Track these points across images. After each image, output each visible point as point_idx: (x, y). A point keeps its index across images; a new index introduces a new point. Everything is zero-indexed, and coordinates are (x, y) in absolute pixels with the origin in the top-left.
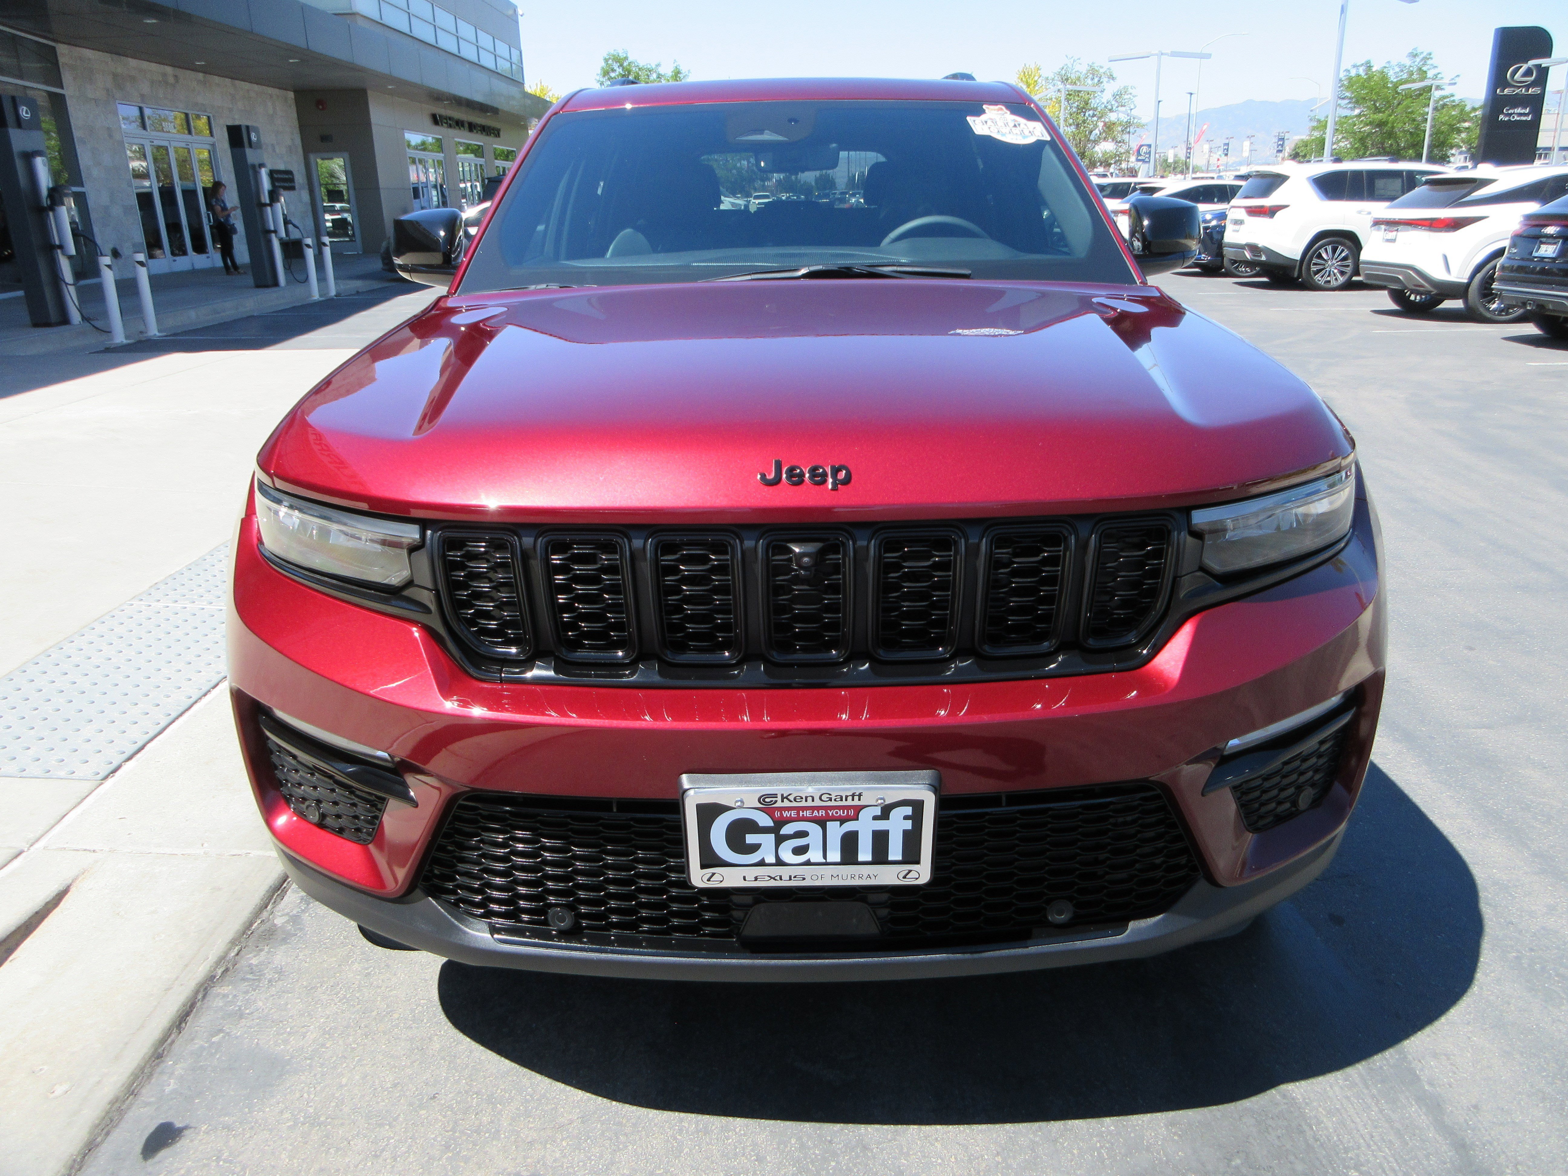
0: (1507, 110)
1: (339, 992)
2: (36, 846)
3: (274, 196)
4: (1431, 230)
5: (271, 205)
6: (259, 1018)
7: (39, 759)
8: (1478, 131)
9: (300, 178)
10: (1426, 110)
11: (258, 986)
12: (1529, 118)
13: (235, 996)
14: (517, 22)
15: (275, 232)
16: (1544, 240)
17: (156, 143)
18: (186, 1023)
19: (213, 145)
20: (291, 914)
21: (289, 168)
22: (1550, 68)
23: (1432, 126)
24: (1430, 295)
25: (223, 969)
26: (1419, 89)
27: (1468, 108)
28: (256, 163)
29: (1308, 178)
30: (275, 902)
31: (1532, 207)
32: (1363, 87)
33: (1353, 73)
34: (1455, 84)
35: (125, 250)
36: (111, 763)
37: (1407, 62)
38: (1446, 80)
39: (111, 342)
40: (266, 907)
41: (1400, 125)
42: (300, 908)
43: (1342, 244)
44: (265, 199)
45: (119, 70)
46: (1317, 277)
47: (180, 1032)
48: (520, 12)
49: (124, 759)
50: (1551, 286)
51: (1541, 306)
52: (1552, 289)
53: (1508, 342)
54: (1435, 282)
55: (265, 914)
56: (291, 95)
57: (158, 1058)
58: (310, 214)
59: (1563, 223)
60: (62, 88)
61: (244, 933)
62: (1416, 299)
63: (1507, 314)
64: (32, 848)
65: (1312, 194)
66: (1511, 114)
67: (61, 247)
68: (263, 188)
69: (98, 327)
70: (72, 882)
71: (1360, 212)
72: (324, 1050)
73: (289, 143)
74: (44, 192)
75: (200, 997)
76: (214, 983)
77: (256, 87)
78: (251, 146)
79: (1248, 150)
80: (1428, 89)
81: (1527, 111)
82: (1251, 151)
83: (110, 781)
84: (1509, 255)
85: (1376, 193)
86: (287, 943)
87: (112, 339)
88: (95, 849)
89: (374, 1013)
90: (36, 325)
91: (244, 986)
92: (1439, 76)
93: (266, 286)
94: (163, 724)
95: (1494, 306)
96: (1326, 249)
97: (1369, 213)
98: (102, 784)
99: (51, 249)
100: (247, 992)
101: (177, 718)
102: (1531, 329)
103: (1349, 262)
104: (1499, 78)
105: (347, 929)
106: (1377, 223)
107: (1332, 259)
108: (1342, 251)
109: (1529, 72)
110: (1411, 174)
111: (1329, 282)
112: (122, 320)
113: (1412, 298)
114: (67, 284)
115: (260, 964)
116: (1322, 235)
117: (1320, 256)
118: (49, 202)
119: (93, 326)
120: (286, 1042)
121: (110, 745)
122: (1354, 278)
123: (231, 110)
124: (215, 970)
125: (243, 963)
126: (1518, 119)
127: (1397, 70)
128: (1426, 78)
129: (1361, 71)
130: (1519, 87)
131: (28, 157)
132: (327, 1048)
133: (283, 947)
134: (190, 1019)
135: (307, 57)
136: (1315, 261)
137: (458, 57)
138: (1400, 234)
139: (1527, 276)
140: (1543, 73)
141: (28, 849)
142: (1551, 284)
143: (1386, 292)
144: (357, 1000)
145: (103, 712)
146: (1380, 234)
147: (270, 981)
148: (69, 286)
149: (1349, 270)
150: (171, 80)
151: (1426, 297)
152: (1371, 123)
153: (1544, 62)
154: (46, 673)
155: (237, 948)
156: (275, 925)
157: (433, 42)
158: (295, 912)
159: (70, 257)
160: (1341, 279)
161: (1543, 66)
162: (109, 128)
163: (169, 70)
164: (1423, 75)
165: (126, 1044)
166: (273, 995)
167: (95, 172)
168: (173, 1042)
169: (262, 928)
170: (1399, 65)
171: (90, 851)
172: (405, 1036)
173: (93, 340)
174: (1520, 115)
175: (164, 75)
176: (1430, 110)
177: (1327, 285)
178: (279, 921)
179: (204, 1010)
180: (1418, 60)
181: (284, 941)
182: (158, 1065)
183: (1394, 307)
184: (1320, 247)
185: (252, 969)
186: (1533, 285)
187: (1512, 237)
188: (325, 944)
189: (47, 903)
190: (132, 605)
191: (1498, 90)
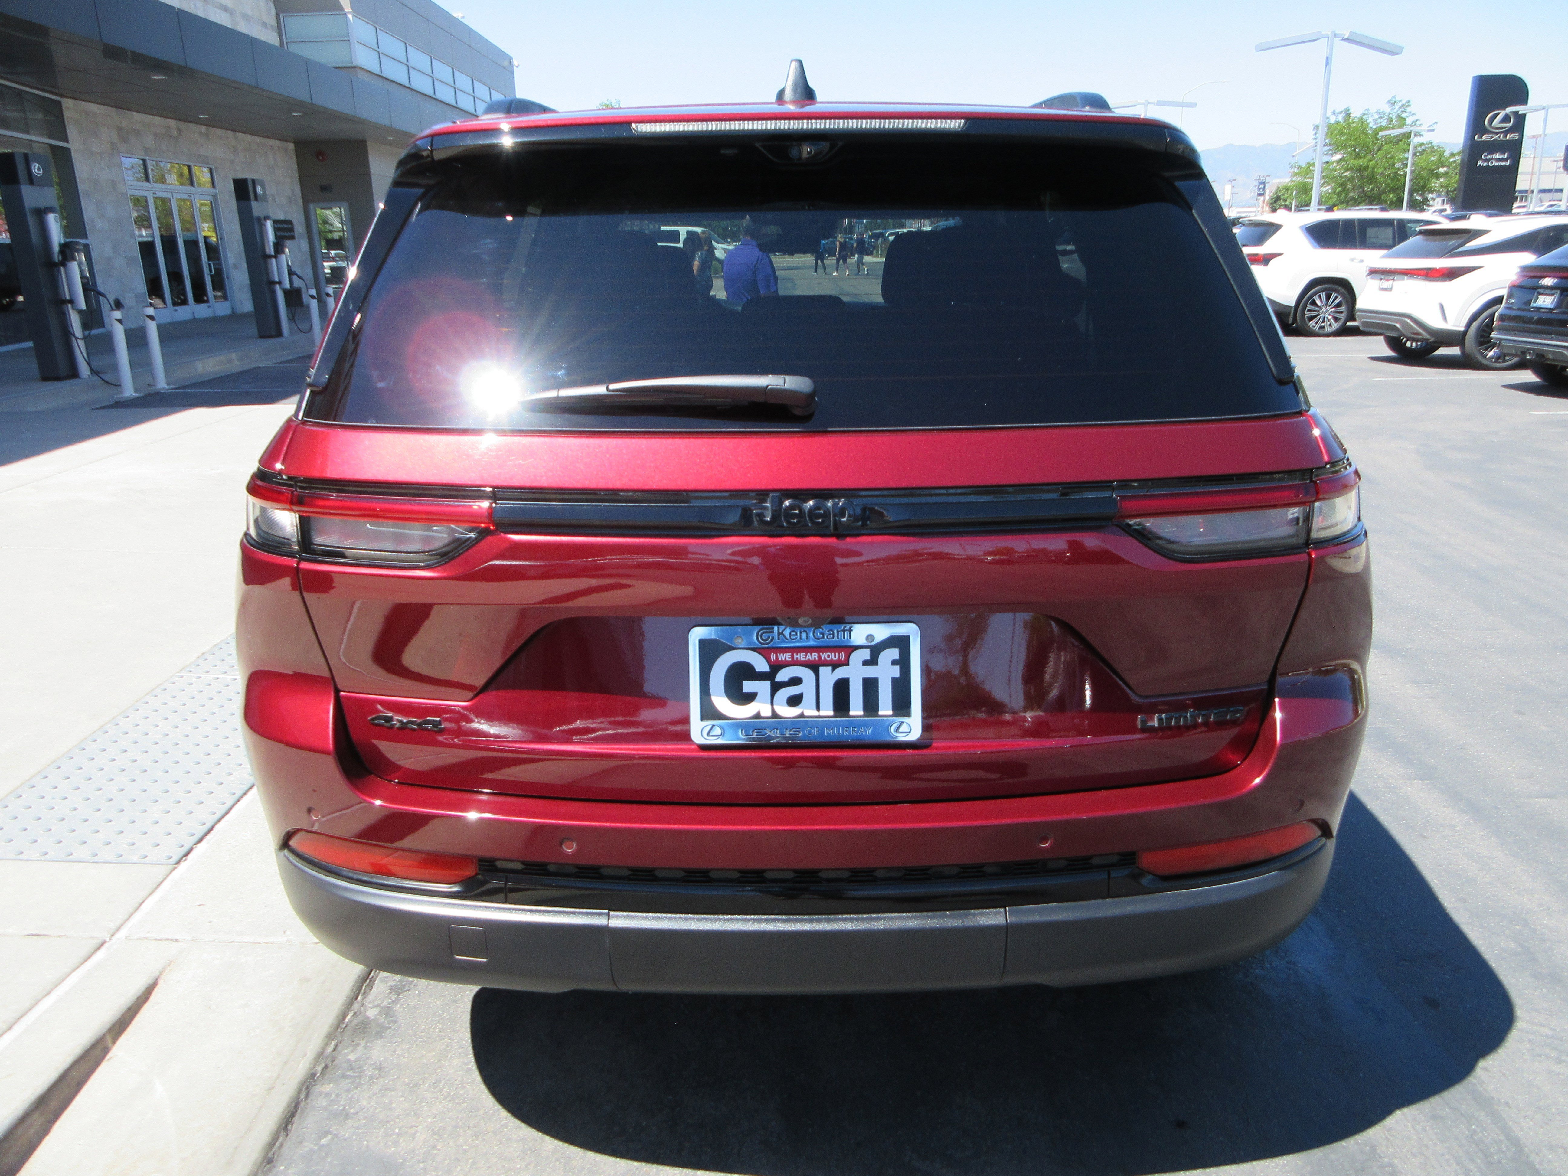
0: (1486, 156)
1: (442, 1090)
2: (117, 936)
3: (279, 248)
4: (1426, 280)
5: (275, 257)
6: (365, 1118)
7: (110, 843)
8: (1457, 177)
9: (299, 228)
10: (1406, 155)
11: (359, 1084)
12: (1508, 163)
13: (337, 1095)
14: (513, 73)
15: (280, 283)
16: (1541, 291)
17: (159, 194)
18: (292, 1124)
19: (215, 196)
20: (382, 1005)
21: (289, 218)
22: (1527, 115)
23: (1412, 172)
24: (1427, 342)
25: (322, 1066)
26: (1398, 136)
27: (1447, 154)
28: (262, 216)
29: (1301, 227)
30: (364, 993)
31: (1528, 258)
32: (1342, 133)
33: (1333, 120)
34: (1433, 130)
35: (128, 301)
36: (183, 846)
37: (1387, 109)
38: (1425, 127)
39: (121, 395)
40: (356, 999)
41: (1380, 170)
42: (390, 998)
43: (1336, 291)
44: (270, 250)
45: (124, 124)
46: (1312, 323)
47: (287, 1135)
48: (515, 63)
49: (194, 843)
50: (1550, 337)
51: (1541, 356)
52: (1552, 339)
53: (1506, 389)
54: (1430, 329)
55: (356, 1006)
56: (291, 146)
57: (268, 1163)
58: (309, 262)
59: (1561, 274)
60: (68, 142)
61: (338, 1027)
62: (1411, 346)
63: (1504, 361)
64: (114, 938)
65: (1305, 243)
66: (1490, 160)
67: (71, 302)
68: (268, 239)
69: (106, 379)
70: (161, 974)
71: (1352, 260)
72: (435, 1152)
73: (289, 193)
74: (56, 248)
75: (303, 1096)
76: (315, 1081)
77: (257, 139)
78: (256, 199)
79: (1230, 194)
80: (1408, 135)
81: (1506, 156)
82: (1232, 194)
83: (184, 865)
84: (1507, 306)
85: (1368, 241)
86: (382, 1037)
87: (122, 393)
88: (177, 938)
89: (481, 1112)
90: (45, 378)
91: (345, 1084)
92: (1418, 123)
93: (271, 337)
94: (229, 804)
95: (1491, 354)
96: (1320, 296)
97: (1362, 261)
98: (175, 868)
99: (61, 303)
100: (349, 1090)
101: (242, 797)
102: (1528, 376)
103: (1343, 308)
104: (1477, 125)
105: (441, 1021)
106: (1374, 272)
107: (1326, 305)
108: (1336, 297)
109: (1506, 119)
110: (1402, 223)
111: (1324, 327)
112: (132, 373)
113: (1408, 344)
114: (76, 338)
115: (359, 1059)
116: (1316, 283)
117: (1314, 303)
118: (60, 258)
119: (103, 380)
120: (396, 1143)
121: (179, 826)
122: (1349, 324)
123: (232, 162)
124: (314, 1067)
125: (340, 1059)
126: (1497, 164)
127: (1376, 116)
128: (1405, 124)
129: (1340, 118)
130: (1497, 133)
131: (41, 213)
132: (439, 1150)
133: (379, 1041)
134: (296, 1119)
135: (310, 110)
136: (1309, 307)
137: (456, 107)
138: (1396, 283)
139: (1525, 325)
140: (1520, 120)
141: (110, 940)
142: (1551, 334)
143: (1382, 338)
144: (462, 1098)
145: (168, 792)
146: (1375, 283)
147: (371, 1078)
148: (78, 341)
149: (1343, 316)
150: (175, 133)
151: (1421, 345)
152: (1351, 169)
153: (1521, 109)
154: (105, 750)
155: (333, 1044)
156: (368, 1018)
157: (431, 93)
158: (385, 1003)
159: (80, 312)
160: (1335, 325)
161: (1520, 113)
162: (113, 181)
163: (172, 123)
164: (1402, 120)
165: (236, 1148)
166: (376, 1093)
167: (99, 224)
168: (282, 1145)
169: (355, 1021)
170: (1378, 112)
171: (171, 940)
172: (516, 1136)
173: (104, 395)
174: (1498, 160)
175: (168, 128)
176: (1410, 155)
177: (1321, 331)
178: (371, 1013)
179: (308, 1110)
180: (1397, 107)
181: (379, 1035)
182: (269, 1170)
183: (1391, 353)
184: (1315, 294)
185: (351, 1065)
186: (1532, 335)
187: (1509, 287)
188: (421, 1037)
189: (138, 998)
190: (182, 677)
191: (1476, 136)
